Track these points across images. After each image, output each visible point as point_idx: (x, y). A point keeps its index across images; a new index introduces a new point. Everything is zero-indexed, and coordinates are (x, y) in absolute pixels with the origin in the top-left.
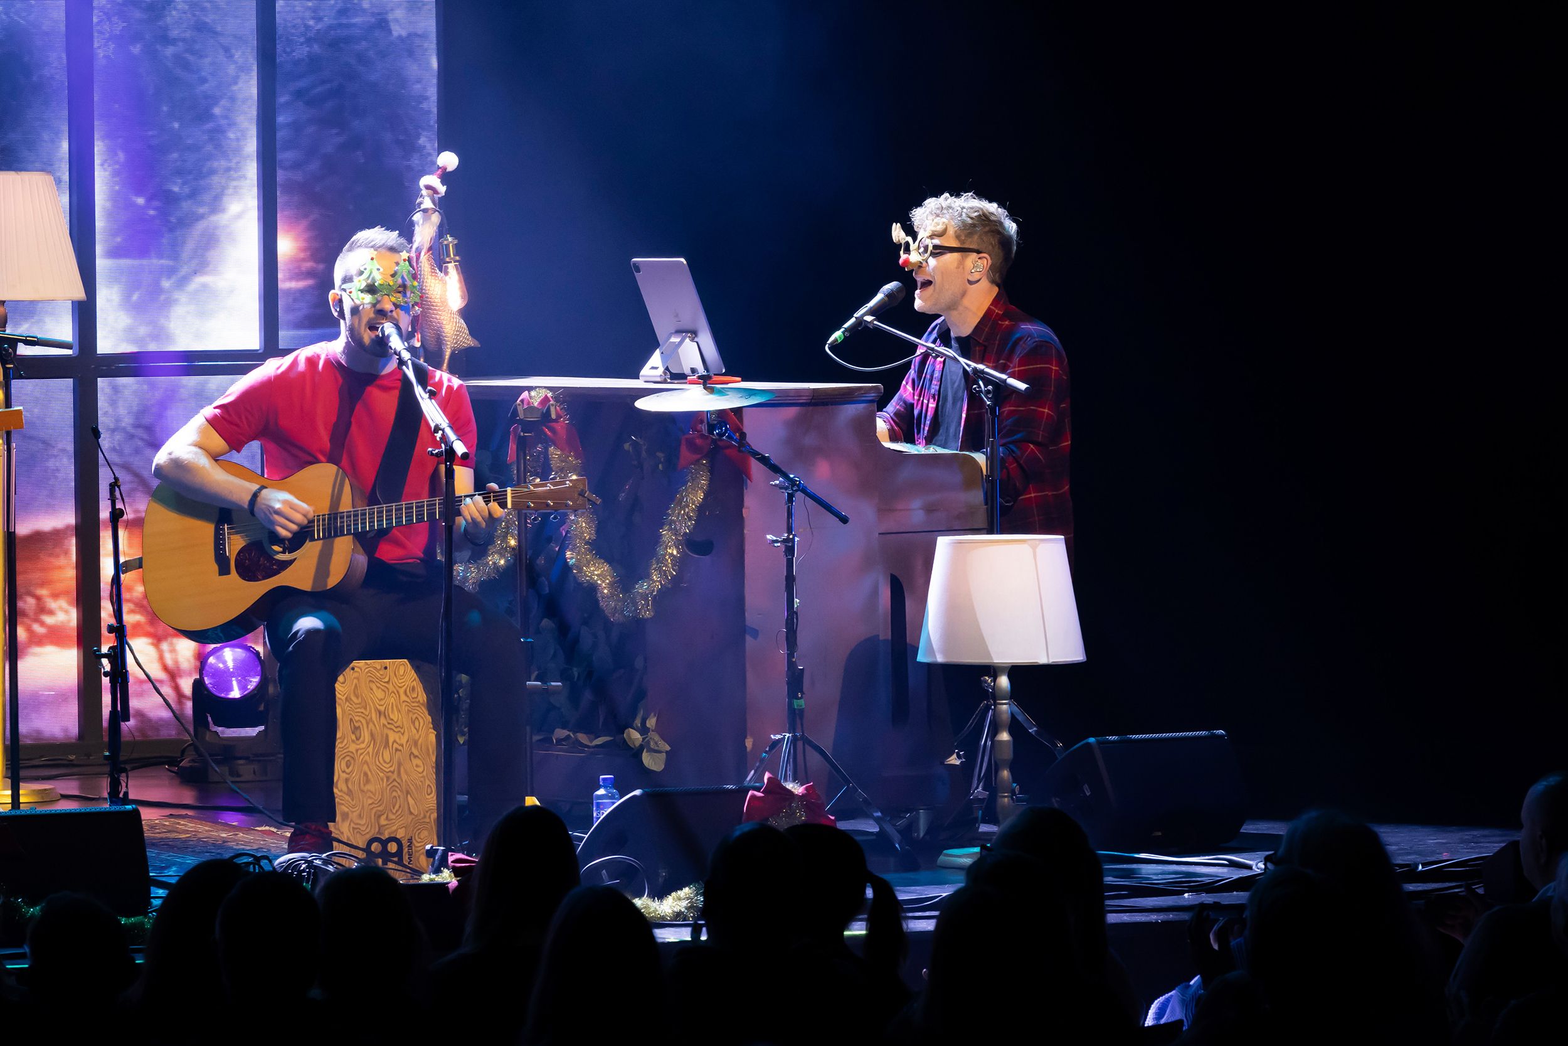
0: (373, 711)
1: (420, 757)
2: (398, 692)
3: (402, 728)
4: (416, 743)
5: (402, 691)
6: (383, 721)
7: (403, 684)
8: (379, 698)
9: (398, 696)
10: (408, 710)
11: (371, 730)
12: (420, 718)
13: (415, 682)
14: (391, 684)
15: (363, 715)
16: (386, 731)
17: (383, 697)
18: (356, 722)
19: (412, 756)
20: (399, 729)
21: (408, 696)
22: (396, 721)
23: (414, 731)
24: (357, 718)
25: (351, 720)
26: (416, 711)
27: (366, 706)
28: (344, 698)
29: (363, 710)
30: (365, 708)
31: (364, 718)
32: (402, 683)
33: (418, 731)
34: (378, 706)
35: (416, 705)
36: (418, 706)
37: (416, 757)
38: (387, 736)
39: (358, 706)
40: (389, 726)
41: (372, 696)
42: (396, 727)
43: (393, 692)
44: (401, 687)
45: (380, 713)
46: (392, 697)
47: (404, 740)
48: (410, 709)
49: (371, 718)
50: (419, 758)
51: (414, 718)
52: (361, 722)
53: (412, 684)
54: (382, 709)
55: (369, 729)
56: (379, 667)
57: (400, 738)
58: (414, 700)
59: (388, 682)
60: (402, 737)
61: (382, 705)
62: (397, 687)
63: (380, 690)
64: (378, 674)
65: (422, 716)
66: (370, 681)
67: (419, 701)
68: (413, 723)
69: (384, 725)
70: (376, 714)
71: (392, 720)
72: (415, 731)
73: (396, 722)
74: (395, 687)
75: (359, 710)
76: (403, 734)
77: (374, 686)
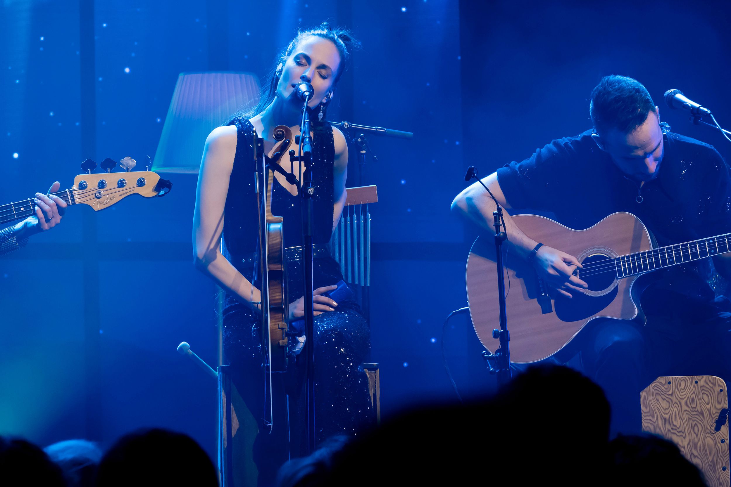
0: (659, 419)
1: (699, 457)
2: (680, 402)
3: (683, 433)
4: (695, 445)
5: (683, 402)
6: (668, 427)
7: (685, 396)
8: (665, 408)
9: (680, 406)
10: (689, 418)
12: (698, 425)
13: (694, 395)
14: (674, 397)
15: (651, 422)
17: (667, 407)
19: (692, 456)
20: (681, 434)
21: (688, 407)
22: (678, 427)
26: (695, 419)
27: (654, 414)
30: (653, 416)
31: (651, 424)
32: (681, 396)
33: (697, 435)
34: (663, 414)
35: (695, 413)
36: (697, 415)
37: (696, 457)
39: (646, 414)
40: (672, 431)
41: (658, 406)
42: (679, 432)
43: (676, 403)
44: (681, 399)
45: (665, 419)
46: (675, 407)
47: (685, 443)
48: (691, 417)
49: (658, 424)
50: (698, 458)
51: (694, 424)
53: (692, 396)
54: (667, 416)
56: (664, 382)
57: (682, 442)
58: (693, 410)
59: (672, 395)
60: (683, 439)
61: (667, 414)
62: (678, 398)
63: (665, 400)
64: (663, 388)
65: (700, 422)
66: (657, 394)
68: (693, 428)
69: (669, 430)
70: (662, 420)
71: (675, 426)
72: (695, 435)
73: (678, 428)
74: (677, 398)
75: (648, 418)
76: (684, 438)
77: (659, 398)
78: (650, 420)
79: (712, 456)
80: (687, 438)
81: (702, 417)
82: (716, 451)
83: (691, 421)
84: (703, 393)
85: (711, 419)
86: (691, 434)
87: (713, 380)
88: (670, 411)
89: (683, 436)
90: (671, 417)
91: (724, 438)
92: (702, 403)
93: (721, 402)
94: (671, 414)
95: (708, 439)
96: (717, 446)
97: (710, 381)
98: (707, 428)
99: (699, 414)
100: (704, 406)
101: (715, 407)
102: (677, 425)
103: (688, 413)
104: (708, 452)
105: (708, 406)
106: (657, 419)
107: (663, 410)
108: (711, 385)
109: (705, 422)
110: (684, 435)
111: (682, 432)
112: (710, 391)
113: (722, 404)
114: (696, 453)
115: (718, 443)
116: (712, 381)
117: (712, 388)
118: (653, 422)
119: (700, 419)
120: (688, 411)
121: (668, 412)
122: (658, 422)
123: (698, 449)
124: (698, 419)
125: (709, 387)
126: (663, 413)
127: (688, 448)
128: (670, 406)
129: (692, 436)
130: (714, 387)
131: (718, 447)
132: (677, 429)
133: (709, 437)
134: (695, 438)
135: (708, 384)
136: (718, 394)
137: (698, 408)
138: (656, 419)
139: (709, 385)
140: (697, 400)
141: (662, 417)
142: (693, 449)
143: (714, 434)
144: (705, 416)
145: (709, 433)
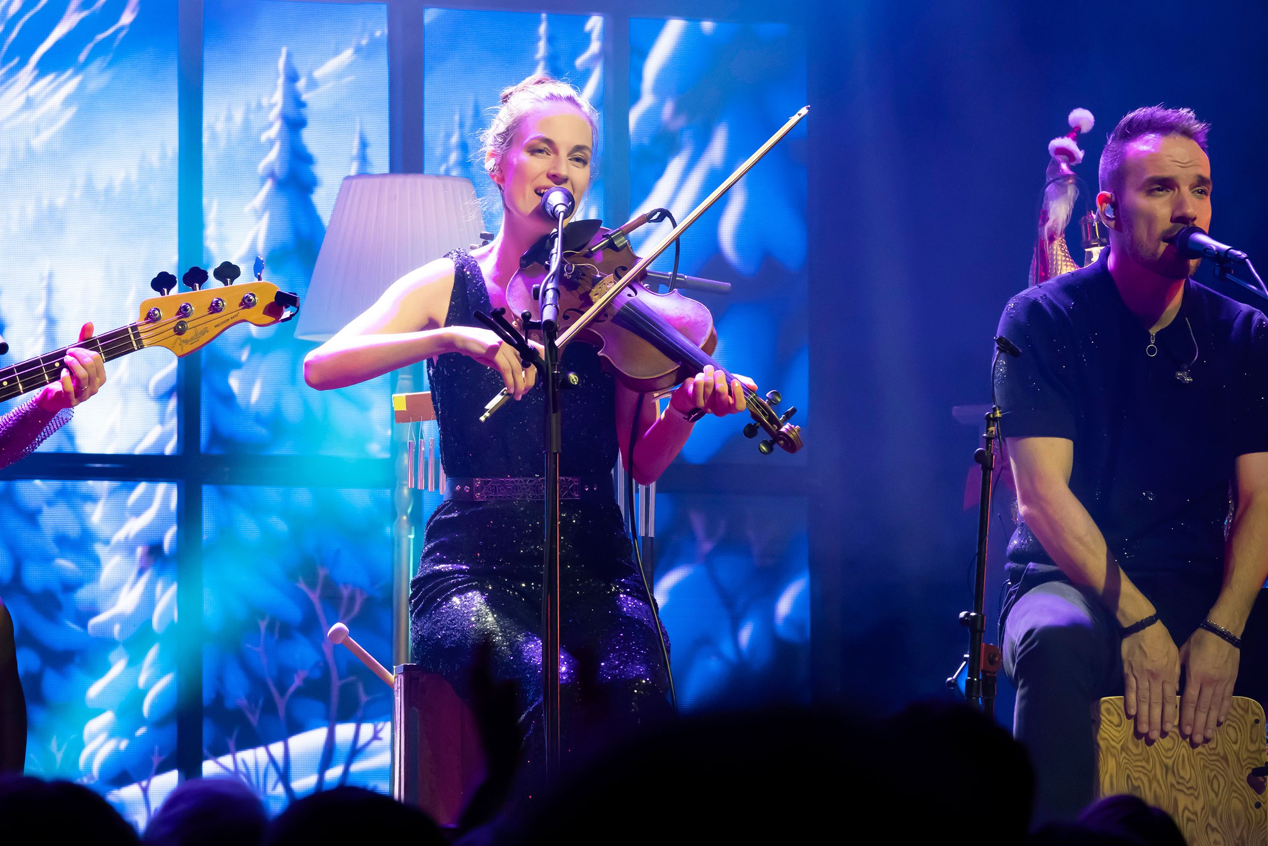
0: (1158, 765)
1: (1219, 829)
4: (1214, 811)
6: (1171, 779)
8: (1166, 749)
10: (1204, 766)
11: (1155, 791)
12: (1220, 777)
16: (1174, 793)
17: (1170, 747)
18: (1136, 779)
19: (1209, 830)
20: (1191, 791)
22: (1187, 778)
23: (1212, 795)
24: (1136, 775)
25: (1128, 776)
26: (1214, 767)
28: (1119, 747)
29: (1144, 764)
30: (1148, 761)
33: (1217, 795)
34: (1164, 759)
35: (1214, 758)
36: (1217, 760)
37: (1214, 830)
38: (1176, 801)
39: (1138, 758)
40: (1178, 787)
42: (1189, 788)
45: (1167, 767)
47: (1198, 807)
48: (1208, 765)
50: (1218, 831)
51: (1212, 776)
52: (1141, 780)
54: (1170, 762)
55: (1153, 790)
57: (1193, 804)
58: (1212, 752)
60: (1194, 799)
61: (1170, 758)
65: (1222, 773)
67: (1219, 753)
68: (1211, 783)
69: (1172, 785)
70: (1162, 769)
71: (1182, 778)
73: (1188, 782)
75: (1139, 763)
76: (1197, 798)
78: (1143, 767)
79: (1240, 830)
80: (1202, 799)
81: (1224, 764)
82: (1246, 819)
83: (1207, 771)
84: (1229, 725)
85: (1240, 768)
86: (1208, 793)
87: (1245, 704)
88: (1174, 753)
89: (1194, 795)
90: (1176, 762)
91: (1260, 800)
92: (1227, 741)
93: (1257, 740)
94: (1177, 759)
95: (1235, 801)
96: (1248, 812)
97: (1239, 706)
98: (1233, 783)
99: (1220, 760)
100: (1228, 746)
101: (1247, 747)
102: (1185, 777)
103: (1204, 757)
104: (1234, 822)
105: (1236, 747)
106: (1154, 766)
107: (1164, 752)
108: (1240, 712)
109: (1231, 773)
110: (1196, 794)
111: (1194, 789)
112: (1238, 721)
113: (1257, 744)
114: (1214, 823)
115: (1249, 808)
116: (1242, 705)
117: (1242, 716)
118: (1148, 770)
119: (1223, 769)
120: (1203, 754)
121: (1171, 755)
122: (1155, 772)
123: (1218, 817)
124: (1219, 767)
125: (1238, 716)
126: (1164, 756)
127: (1203, 816)
128: (1174, 745)
129: (1209, 796)
130: (1245, 716)
131: (1250, 813)
132: (1186, 784)
133: (1236, 797)
134: (1213, 800)
135: (1235, 709)
136: (1252, 726)
137: (1220, 749)
138: (1151, 766)
139: (1237, 711)
140: (1218, 736)
141: (1162, 764)
142: (1210, 817)
143: (1245, 794)
144: (1230, 763)
145: (1235, 791)
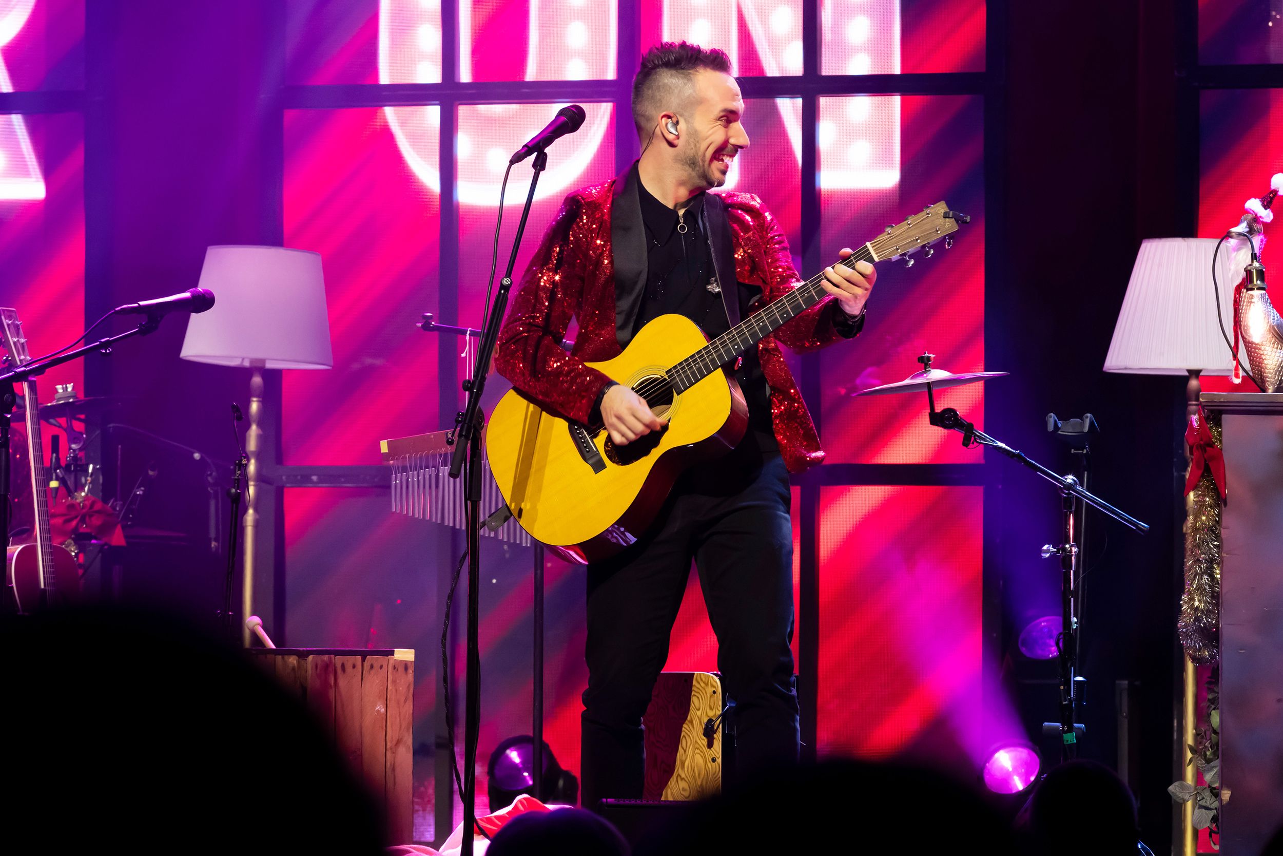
1: (685, 778)
2: (667, 707)
4: (683, 764)
5: (670, 706)
6: (653, 738)
7: (672, 698)
9: (666, 711)
12: (687, 737)
14: (660, 698)
19: (679, 779)
20: (667, 748)
33: (685, 751)
37: (682, 779)
40: (658, 745)
42: (665, 746)
43: (662, 707)
44: (669, 702)
46: (662, 712)
50: (685, 781)
54: (651, 725)
62: (666, 701)
65: (689, 734)
69: (653, 743)
72: (682, 751)
73: (664, 741)
79: (701, 779)
81: (691, 727)
82: (707, 772)
84: (694, 695)
85: (702, 729)
87: (706, 679)
88: (655, 717)
89: (669, 752)
90: (656, 725)
91: (717, 757)
92: (693, 708)
93: (714, 708)
94: (657, 722)
95: (698, 756)
96: (707, 766)
97: (702, 680)
98: (696, 742)
99: (688, 723)
100: (694, 712)
101: (706, 712)
102: (662, 737)
103: (676, 721)
104: (697, 774)
105: (699, 713)
108: (702, 684)
109: (695, 734)
112: (700, 693)
113: (714, 711)
114: (683, 776)
115: (709, 762)
116: (704, 679)
117: (704, 688)
119: (689, 730)
121: (652, 719)
123: (686, 769)
124: (687, 729)
125: (701, 688)
127: (675, 768)
128: (655, 712)
129: (679, 752)
130: (706, 688)
131: (710, 768)
133: (699, 753)
134: (682, 755)
135: (699, 683)
136: (711, 696)
139: (700, 685)
142: (680, 770)
143: (705, 751)
144: (695, 726)
145: (698, 749)
